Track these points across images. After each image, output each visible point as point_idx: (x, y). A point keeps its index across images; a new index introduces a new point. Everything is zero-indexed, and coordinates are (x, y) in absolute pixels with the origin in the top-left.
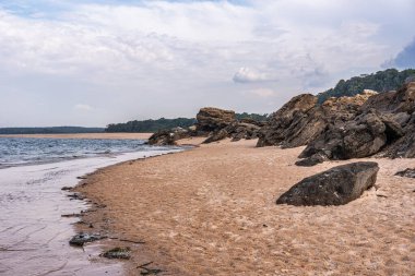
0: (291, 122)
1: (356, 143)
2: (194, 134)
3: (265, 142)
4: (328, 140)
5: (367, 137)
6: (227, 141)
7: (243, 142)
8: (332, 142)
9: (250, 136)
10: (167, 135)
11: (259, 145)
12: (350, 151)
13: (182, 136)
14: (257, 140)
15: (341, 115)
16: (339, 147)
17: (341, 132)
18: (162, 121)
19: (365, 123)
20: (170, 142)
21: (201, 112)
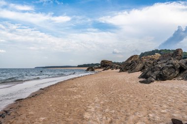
0: (131, 64)
1: (169, 73)
2: (100, 68)
3: (122, 70)
4: (153, 72)
5: (173, 70)
6: (110, 70)
7: (115, 70)
8: (156, 72)
9: (117, 68)
10: (92, 68)
11: (120, 72)
12: (166, 77)
13: (96, 68)
14: (119, 70)
15: (148, 62)
16: (160, 75)
17: (160, 68)
18: (92, 64)
19: (172, 64)
20: (93, 70)
21: (102, 61)
